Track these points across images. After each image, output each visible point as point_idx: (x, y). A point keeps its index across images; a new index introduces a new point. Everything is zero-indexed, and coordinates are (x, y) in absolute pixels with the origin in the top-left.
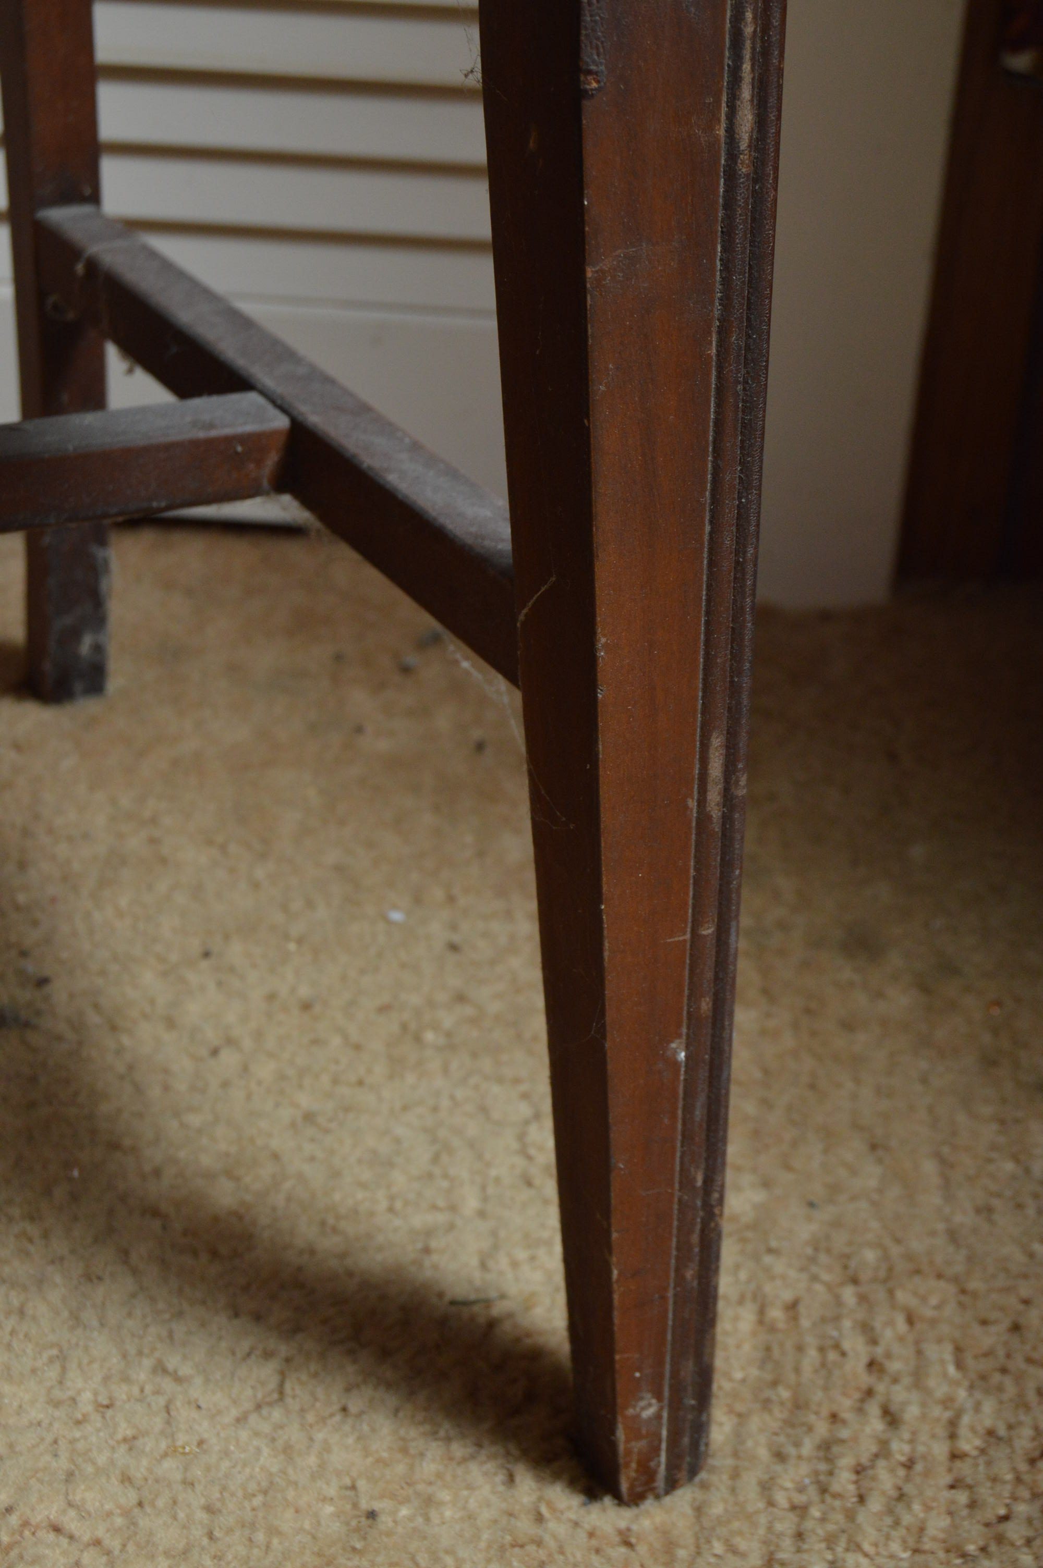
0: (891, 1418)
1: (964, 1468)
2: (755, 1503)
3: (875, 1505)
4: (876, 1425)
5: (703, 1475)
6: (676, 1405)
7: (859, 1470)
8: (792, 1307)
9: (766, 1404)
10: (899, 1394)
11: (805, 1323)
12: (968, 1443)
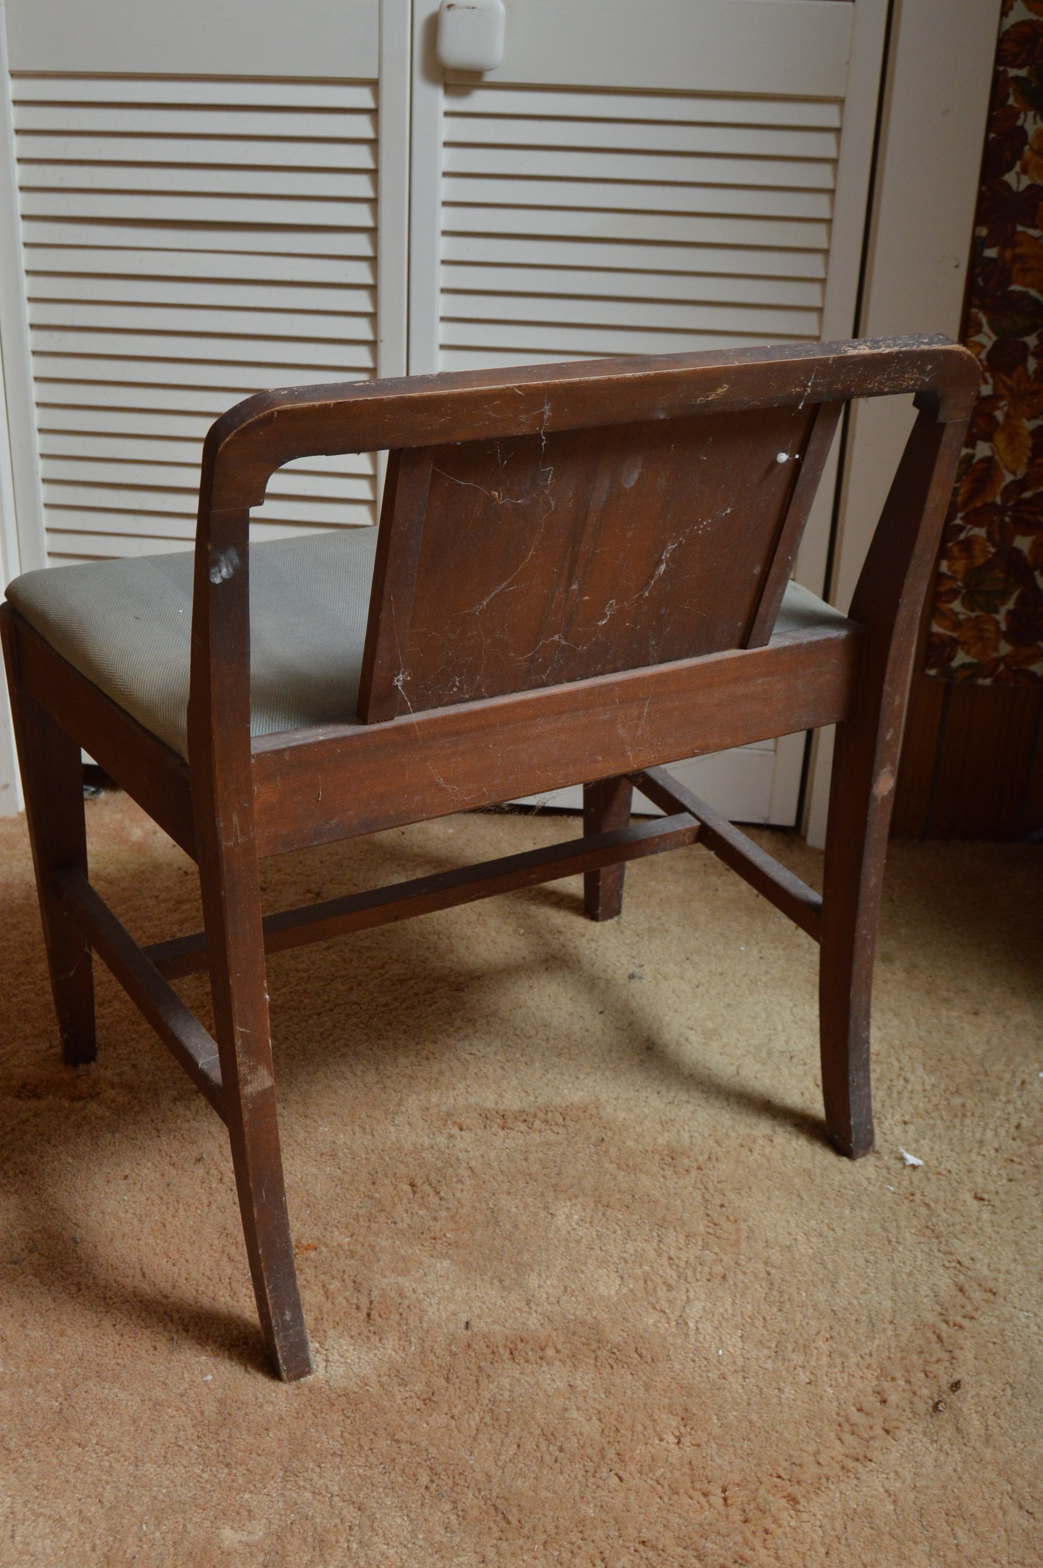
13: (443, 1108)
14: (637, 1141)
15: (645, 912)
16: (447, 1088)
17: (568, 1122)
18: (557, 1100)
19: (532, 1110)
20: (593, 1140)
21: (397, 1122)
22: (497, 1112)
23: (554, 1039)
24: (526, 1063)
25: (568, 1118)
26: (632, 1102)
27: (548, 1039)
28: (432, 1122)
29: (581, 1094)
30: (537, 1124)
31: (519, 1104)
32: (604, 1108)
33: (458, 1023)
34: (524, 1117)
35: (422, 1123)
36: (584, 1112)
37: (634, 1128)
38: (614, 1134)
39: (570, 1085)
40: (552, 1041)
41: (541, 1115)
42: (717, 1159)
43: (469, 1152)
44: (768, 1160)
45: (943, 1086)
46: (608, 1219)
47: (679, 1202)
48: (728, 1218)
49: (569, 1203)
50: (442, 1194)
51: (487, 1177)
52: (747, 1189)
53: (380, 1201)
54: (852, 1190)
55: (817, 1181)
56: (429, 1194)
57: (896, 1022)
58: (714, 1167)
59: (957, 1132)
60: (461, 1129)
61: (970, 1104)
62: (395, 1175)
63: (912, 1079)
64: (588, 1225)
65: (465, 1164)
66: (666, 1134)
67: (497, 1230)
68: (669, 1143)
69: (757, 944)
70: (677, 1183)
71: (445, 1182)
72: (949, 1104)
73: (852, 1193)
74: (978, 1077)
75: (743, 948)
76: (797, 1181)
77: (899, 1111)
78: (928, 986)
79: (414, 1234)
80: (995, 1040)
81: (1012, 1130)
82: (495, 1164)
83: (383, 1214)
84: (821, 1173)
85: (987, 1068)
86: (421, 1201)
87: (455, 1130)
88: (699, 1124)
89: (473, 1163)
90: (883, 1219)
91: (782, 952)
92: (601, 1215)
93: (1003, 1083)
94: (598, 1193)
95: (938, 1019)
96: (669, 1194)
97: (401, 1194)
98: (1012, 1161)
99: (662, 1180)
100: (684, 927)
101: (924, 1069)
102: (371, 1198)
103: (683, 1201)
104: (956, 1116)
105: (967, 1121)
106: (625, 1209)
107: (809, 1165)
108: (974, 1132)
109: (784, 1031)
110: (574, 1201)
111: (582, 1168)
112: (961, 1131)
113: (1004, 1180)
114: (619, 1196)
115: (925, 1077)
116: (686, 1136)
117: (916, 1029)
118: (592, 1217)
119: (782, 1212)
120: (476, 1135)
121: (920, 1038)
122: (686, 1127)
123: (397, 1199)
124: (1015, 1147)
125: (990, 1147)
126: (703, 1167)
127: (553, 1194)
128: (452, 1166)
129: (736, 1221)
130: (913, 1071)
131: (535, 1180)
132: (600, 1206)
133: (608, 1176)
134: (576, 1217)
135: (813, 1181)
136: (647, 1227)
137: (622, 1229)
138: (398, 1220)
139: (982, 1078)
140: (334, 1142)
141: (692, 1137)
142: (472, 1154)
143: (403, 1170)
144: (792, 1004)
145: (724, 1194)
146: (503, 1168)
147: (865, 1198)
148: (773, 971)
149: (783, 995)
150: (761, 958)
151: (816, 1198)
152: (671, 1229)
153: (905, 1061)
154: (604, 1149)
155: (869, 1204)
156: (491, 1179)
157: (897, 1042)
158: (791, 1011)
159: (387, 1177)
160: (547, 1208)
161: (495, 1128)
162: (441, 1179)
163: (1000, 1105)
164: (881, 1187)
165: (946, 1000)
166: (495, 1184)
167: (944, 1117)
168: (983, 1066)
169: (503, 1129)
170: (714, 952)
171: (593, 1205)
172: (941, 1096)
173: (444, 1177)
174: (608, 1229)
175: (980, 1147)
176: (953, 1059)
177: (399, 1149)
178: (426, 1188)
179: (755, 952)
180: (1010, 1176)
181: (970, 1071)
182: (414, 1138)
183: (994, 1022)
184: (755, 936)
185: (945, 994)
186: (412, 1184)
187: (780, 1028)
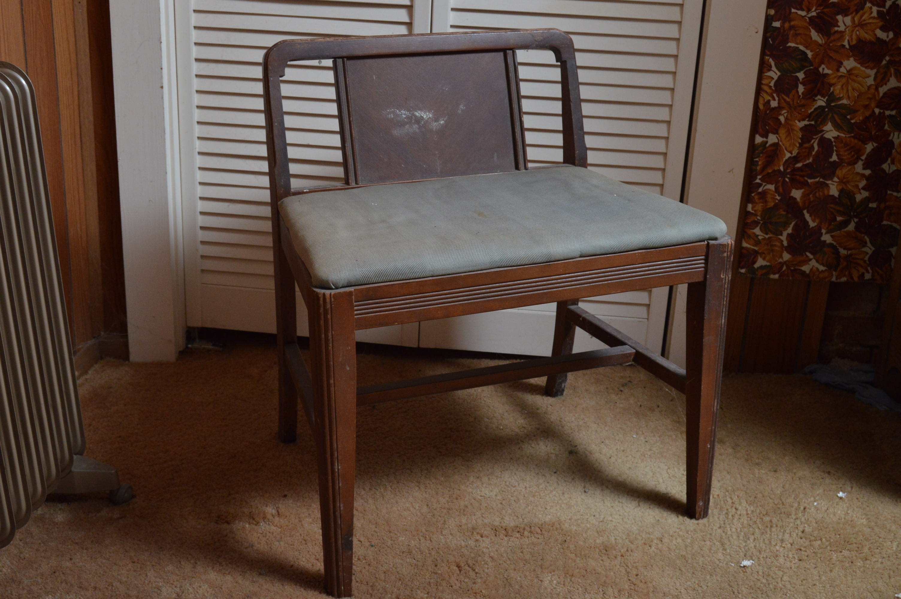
0: (736, 509)
1: (749, 516)
2: (717, 519)
3: (736, 519)
4: (734, 510)
5: (708, 517)
6: (705, 503)
7: (732, 516)
8: (718, 495)
9: (716, 508)
10: (737, 506)
11: (721, 498)
12: (749, 512)
13: (470, 526)
14: (585, 542)
15: (574, 416)
16: (471, 515)
17: (544, 532)
18: (536, 520)
19: (522, 526)
20: (559, 541)
21: (444, 533)
22: (502, 527)
23: (530, 488)
24: (515, 501)
25: (543, 530)
26: (579, 521)
27: (526, 487)
28: (464, 533)
29: (549, 517)
30: (526, 533)
31: (514, 523)
32: (564, 524)
33: (471, 479)
34: (518, 529)
35: (458, 534)
36: (552, 526)
37: (582, 535)
38: (571, 538)
39: (542, 512)
40: (528, 489)
41: (529, 529)
42: (631, 551)
43: (488, 548)
44: (661, 551)
45: (758, 511)
46: (573, 583)
47: (612, 574)
48: (641, 582)
49: (550, 575)
50: (477, 571)
51: (501, 562)
52: (650, 566)
53: (441, 574)
54: (710, 566)
55: (690, 561)
56: (469, 571)
57: (728, 477)
58: (630, 555)
59: (768, 536)
60: (482, 537)
61: (774, 520)
62: (448, 561)
63: (740, 508)
64: (562, 586)
65: (487, 555)
66: (601, 538)
67: (511, 589)
68: (603, 543)
69: (643, 434)
70: (610, 564)
71: (477, 565)
72: (762, 520)
73: (710, 567)
74: (778, 506)
75: (634, 436)
76: (678, 562)
77: (733, 526)
78: (746, 457)
79: (463, 591)
80: (787, 486)
81: (800, 534)
82: (505, 555)
83: (444, 581)
84: (692, 557)
85: (784, 501)
86: (464, 575)
87: (478, 537)
88: (619, 532)
89: (492, 554)
90: (729, 581)
91: (658, 439)
92: (569, 580)
93: (793, 509)
94: (566, 569)
95: (753, 475)
96: (606, 570)
97: (453, 571)
98: (800, 550)
99: (601, 562)
100: (598, 424)
101: (747, 503)
102: (436, 573)
103: (614, 573)
104: (767, 527)
105: (774, 529)
106: (582, 577)
107: (684, 553)
108: (778, 535)
109: (663, 482)
110: (553, 573)
111: (554, 556)
112: (771, 535)
113: (796, 560)
114: (578, 571)
115: (748, 507)
116: (613, 539)
117: (740, 481)
118: (564, 581)
119: (671, 578)
120: (491, 539)
121: (744, 486)
122: (612, 534)
123: (451, 574)
124: (802, 542)
125: (787, 543)
126: (624, 555)
127: (540, 570)
128: (480, 556)
129: (646, 583)
130: (740, 504)
131: (529, 563)
132: (567, 575)
133: (570, 560)
134: (555, 582)
135: (687, 561)
136: (596, 586)
137: (582, 588)
138: (453, 584)
139: (781, 506)
140: (409, 545)
141: (616, 539)
142: (490, 549)
143: (451, 559)
144: (666, 467)
145: (637, 569)
146: (510, 557)
147: (718, 570)
148: (654, 449)
149: (661, 462)
150: (646, 442)
151: (689, 570)
152: (610, 587)
153: (735, 498)
154: (566, 546)
155: (721, 572)
156: (504, 563)
157: (730, 488)
158: (667, 471)
159: (443, 562)
160: (537, 577)
161: (502, 536)
162: (475, 563)
163: (792, 520)
164: (727, 564)
165: (758, 464)
166: (506, 565)
167: (760, 528)
168: (781, 500)
169: (506, 536)
170: (617, 438)
171: (564, 575)
172: (758, 516)
173: (477, 562)
174: (574, 587)
175: (782, 543)
176: (763, 496)
177: (448, 548)
178: (467, 567)
179: (642, 438)
180: (800, 558)
181: (774, 503)
182: (455, 542)
183: (787, 476)
184: (641, 429)
185: (757, 461)
186: (458, 566)
187: (661, 481)
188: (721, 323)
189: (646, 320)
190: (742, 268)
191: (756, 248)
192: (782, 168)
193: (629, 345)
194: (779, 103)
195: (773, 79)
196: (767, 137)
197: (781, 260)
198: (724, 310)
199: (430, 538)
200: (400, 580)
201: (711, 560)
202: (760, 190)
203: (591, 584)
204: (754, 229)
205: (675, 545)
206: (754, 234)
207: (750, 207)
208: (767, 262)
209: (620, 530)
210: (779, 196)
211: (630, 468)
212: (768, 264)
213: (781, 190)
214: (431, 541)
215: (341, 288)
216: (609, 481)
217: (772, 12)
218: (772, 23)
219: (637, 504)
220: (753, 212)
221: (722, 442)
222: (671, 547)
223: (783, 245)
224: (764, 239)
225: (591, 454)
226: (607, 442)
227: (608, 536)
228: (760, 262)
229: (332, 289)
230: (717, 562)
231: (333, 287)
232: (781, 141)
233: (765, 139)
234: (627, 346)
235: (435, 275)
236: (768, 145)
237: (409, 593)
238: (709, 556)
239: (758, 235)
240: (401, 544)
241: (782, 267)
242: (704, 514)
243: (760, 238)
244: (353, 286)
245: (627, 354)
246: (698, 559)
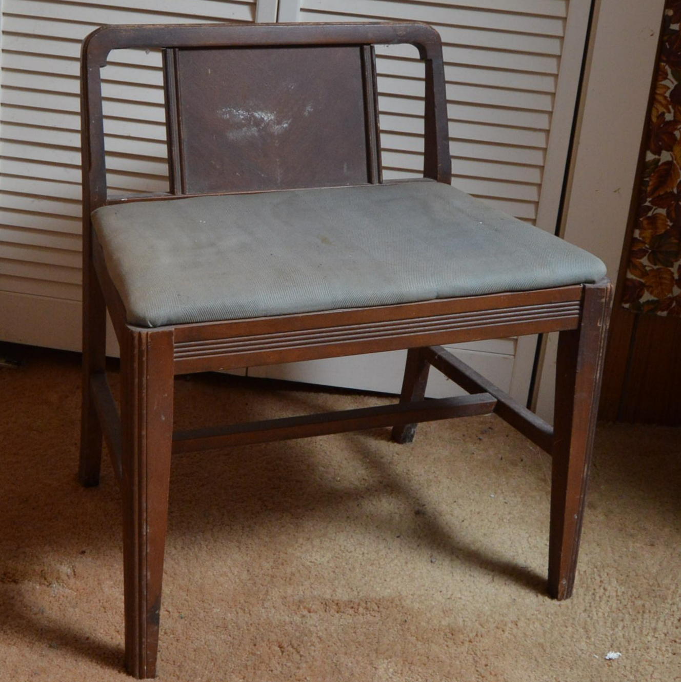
0: (605, 589)
1: (619, 598)
2: (582, 601)
3: (604, 602)
4: (602, 590)
5: (571, 597)
6: (569, 582)
7: (600, 597)
8: (585, 572)
9: (582, 587)
10: (606, 586)
11: (588, 575)
12: (619, 594)
13: (296, 598)
14: (428, 623)
15: (424, 468)
16: (298, 585)
17: (381, 609)
18: (373, 595)
19: (357, 601)
20: (399, 621)
21: (265, 606)
22: (333, 601)
23: (368, 554)
24: (350, 569)
25: (381, 606)
26: (423, 598)
27: (363, 554)
28: (289, 606)
29: (389, 591)
30: (361, 610)
31: (347, 597)
32: (405, 601)
33: (301, 540)
34: (352, 605)
35: (282, 607)
36: (392, 603)
37: (425, 614)
38: (413, 617)
39: (381, 585)
40: (366, 555)
41: (364, 605)
42: (482, 636)
43: (316, 626)
44: (515, 637)
45: (630, 593)
46: (412, 672)
47: (458, 662)
48: (491, 674)
49: (386, 661)
50: (301, 653)
51: (330, 643)
52: (502, 656)
53: (261, 656)
54: (571, 657)
55: (548, 650)
56: (293, 653)
57: (598, 550)
58: (480, 641)
59: (639, 623)
60: (309, 612)
61: (647, 605)
62: (269, 640)
63: (609, 588)
64: (399, 675)
65: (315, 634)
66: (447, 619)
67: (340, 677)
68: (449, 625)
69: (503, 493)
70: (456, 650)
71: (302, 645)
72: (634, 604)
73: (571, 659)
74: (653, 588)
75: (492, 496)
76: (534, 650)
77: (600, 610)
78: (620, 526)
79: (284, 677)
80: (665, 563)
81: (676, 622)
82: (335, 635)
83: (263, 664)
84: (550, 646)
85: (660, 582)
86: (287, 657)
87: (305, 612)
88: (469, 613)
89: (320, 634)
90: (591, 675)
91: (519, 499)
92: (407, 669)
93: (670, 592)
94: (404, 655)
95: (626, 548)
96: (451, 657)
97: (274, 652)
98: (675, 641)
99: (446, 648)
100: (451, 479)
101: (617, 582)
102: (254, 654)
103: (460, 662)
104: (639, 612)
105: (646, 616)
106: (423, 666)
107: (542, 641)
108: (650, 623)
109: (523, 554)
110: (389, 660)
111: (392, 639)
112: (642, 622)
113: (670, 654)
114: (418, 657)
115: (618, 587)
116: (461, 620)
117: (611, 555)
118: (402, 670)
119: (526, 670)
120: (320, 616)
121: (615, 561)
122: (460, 615)
123: (271, 656)
124: (678, 633)
125: (660, 632)
126: (473, 640)
127: (375, 655)
128: (306, 636)
129: (496, 675)
130: (610, 584)
131: (362, 646)
132: (407, 663)
133: (410, 645)
134: (391, 670)
135: (545, 651)
136: (438, 678)
137: (422, 678)
138: (273, 669)
139: (656, 588)
140: (224, 619)
141: (464, 621)
142: (318, 628)
143: (273, 637)
144: (527, 535)
145: (487, 658)
146: (340, 638)
147: (579, 662)
148: (515, 512)
149: (521, 529)
150: (506, 503)
151: (547, 661)
152: (455, 679)
153: (604, 576)
154: (407, 627)
155: (583, 665)
156: (333, 645)
157: (599, 563)
158: (528, 540)
159: (264, 641)
160: (371, 664)
161: (332, 611)
162: (300, 644)
163: (668, 606)
164: (590, 656)
165: (632, 536)
166: (336, 648)
167: (631, 613)
168: (656, 580)
169: (338, 612)
170: (472, 498)
171: (402, 662)
172: (629, 599)
173: (302, 642)
174: (412, 678)
175: (654, 632)
176: (637, 575)
177: (269, 624)
178: (290, 649)
179: (501, 499)
180: (675, 652)
181: (648, 583)
182: (278, 616)
183: (665, 552)
184: (500, 487)
185: (632, 531)
186: (280, 647)
187: (520, 552)
188: (596, 377)
189: (513, 357)
190: (626, 302)
191: (643, 281)
192: (675, 191)
193: (490, 393)
194: (674, 117)
195: (669, 88)
196: (659, 154)
197: (670, 295)
198: (600, 363)
199: (250, 611)
200: (212, 660)
201: (572, 651)
202: (650, 214)
203: (433, 674)
204: (641, 258)
205: (532, 630)
206: (641, 263)
207: (637, 234)
208: (655, 296)
209: (469, 610)
210: (671, 222)
211: (485, 535)
212: (655, 299)
213: (674, 216)
214: (250, 615)
215: (159, 326)
216: (461, 550)
217: (670, 13)
218: (669, 26)
219: (492, 579)
220: (641, 239)
221: (592, 506)
222: (527, 633)
223: (673, 278)
224: (653, 270)
225: (441, 516)
226: (460, 501)
227: (455, 617)
228: (646, 297)
229: (149, 327)
230: (580, 653)
231: (151, 326)
232: (676, 160)
233: (657, 157)
234: (487, 394)
235: (268, 315)
236: (660, 163)
237: (221, 677)
238: (570, 646)
239: (645, 266)
240: (215, 617)
241: (671, 303)
242: (567, 594)
243: (648, 269)
244: (174, 324)
245: (487, 403)
246: (557, 648)
